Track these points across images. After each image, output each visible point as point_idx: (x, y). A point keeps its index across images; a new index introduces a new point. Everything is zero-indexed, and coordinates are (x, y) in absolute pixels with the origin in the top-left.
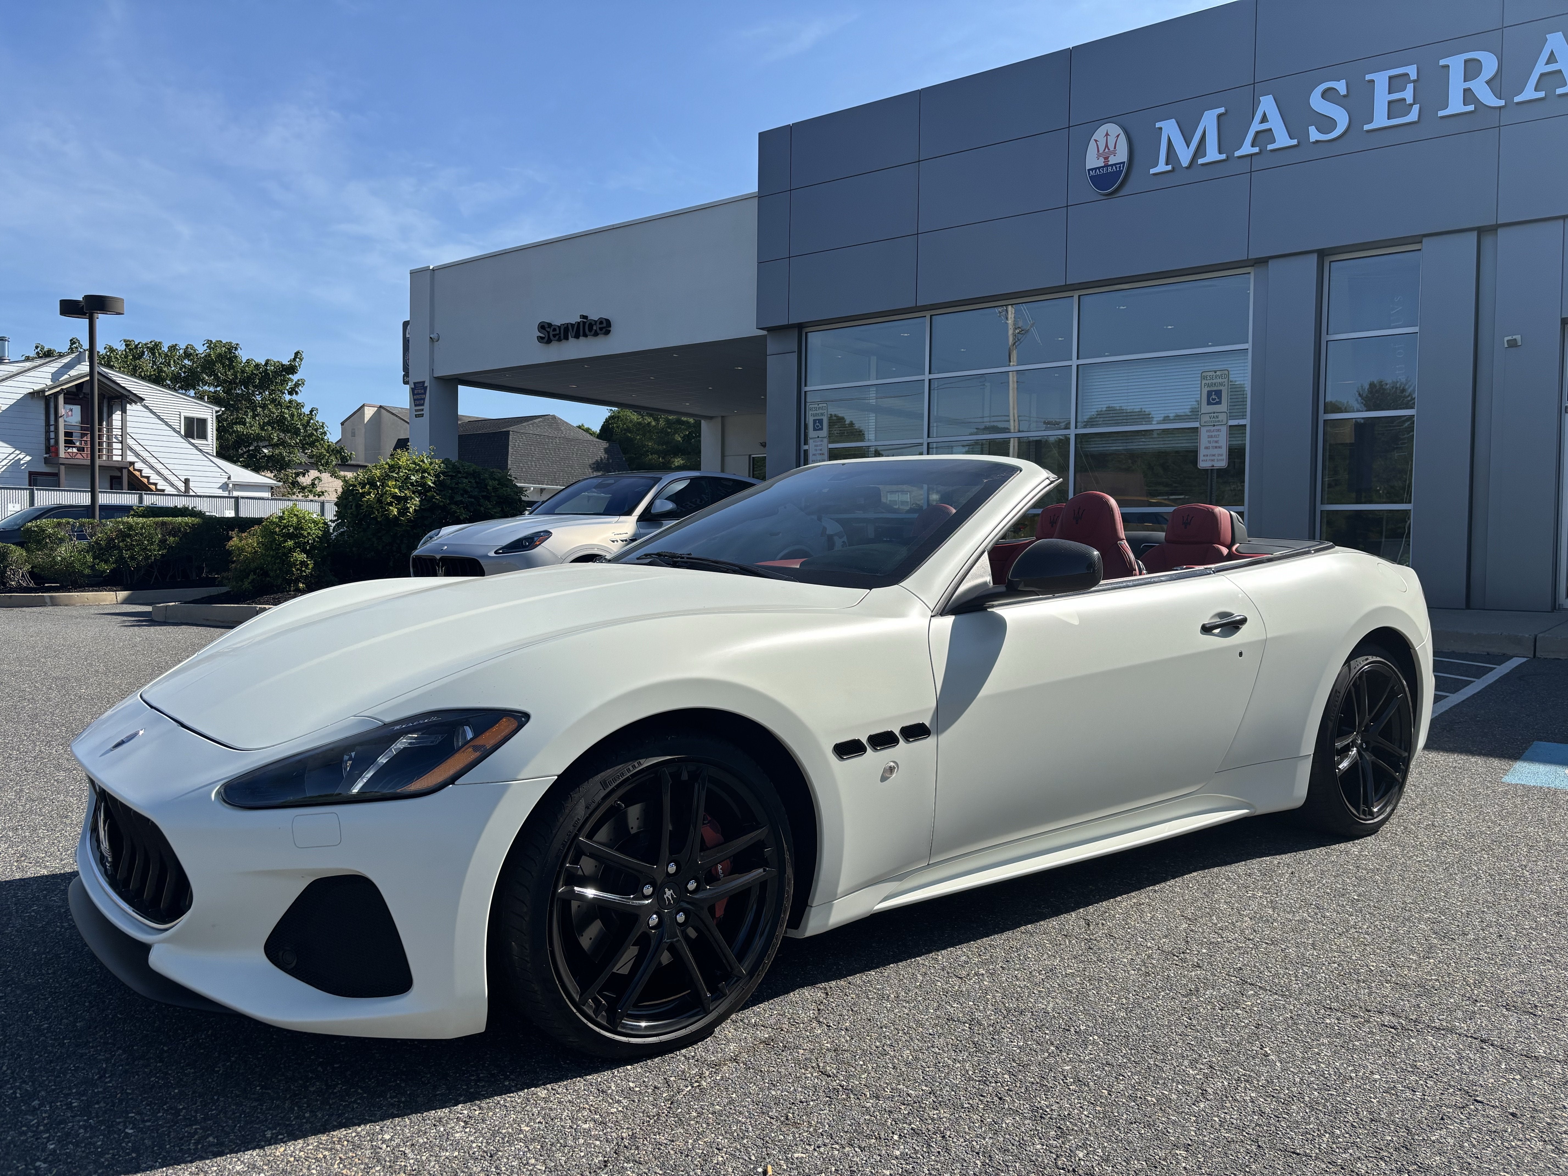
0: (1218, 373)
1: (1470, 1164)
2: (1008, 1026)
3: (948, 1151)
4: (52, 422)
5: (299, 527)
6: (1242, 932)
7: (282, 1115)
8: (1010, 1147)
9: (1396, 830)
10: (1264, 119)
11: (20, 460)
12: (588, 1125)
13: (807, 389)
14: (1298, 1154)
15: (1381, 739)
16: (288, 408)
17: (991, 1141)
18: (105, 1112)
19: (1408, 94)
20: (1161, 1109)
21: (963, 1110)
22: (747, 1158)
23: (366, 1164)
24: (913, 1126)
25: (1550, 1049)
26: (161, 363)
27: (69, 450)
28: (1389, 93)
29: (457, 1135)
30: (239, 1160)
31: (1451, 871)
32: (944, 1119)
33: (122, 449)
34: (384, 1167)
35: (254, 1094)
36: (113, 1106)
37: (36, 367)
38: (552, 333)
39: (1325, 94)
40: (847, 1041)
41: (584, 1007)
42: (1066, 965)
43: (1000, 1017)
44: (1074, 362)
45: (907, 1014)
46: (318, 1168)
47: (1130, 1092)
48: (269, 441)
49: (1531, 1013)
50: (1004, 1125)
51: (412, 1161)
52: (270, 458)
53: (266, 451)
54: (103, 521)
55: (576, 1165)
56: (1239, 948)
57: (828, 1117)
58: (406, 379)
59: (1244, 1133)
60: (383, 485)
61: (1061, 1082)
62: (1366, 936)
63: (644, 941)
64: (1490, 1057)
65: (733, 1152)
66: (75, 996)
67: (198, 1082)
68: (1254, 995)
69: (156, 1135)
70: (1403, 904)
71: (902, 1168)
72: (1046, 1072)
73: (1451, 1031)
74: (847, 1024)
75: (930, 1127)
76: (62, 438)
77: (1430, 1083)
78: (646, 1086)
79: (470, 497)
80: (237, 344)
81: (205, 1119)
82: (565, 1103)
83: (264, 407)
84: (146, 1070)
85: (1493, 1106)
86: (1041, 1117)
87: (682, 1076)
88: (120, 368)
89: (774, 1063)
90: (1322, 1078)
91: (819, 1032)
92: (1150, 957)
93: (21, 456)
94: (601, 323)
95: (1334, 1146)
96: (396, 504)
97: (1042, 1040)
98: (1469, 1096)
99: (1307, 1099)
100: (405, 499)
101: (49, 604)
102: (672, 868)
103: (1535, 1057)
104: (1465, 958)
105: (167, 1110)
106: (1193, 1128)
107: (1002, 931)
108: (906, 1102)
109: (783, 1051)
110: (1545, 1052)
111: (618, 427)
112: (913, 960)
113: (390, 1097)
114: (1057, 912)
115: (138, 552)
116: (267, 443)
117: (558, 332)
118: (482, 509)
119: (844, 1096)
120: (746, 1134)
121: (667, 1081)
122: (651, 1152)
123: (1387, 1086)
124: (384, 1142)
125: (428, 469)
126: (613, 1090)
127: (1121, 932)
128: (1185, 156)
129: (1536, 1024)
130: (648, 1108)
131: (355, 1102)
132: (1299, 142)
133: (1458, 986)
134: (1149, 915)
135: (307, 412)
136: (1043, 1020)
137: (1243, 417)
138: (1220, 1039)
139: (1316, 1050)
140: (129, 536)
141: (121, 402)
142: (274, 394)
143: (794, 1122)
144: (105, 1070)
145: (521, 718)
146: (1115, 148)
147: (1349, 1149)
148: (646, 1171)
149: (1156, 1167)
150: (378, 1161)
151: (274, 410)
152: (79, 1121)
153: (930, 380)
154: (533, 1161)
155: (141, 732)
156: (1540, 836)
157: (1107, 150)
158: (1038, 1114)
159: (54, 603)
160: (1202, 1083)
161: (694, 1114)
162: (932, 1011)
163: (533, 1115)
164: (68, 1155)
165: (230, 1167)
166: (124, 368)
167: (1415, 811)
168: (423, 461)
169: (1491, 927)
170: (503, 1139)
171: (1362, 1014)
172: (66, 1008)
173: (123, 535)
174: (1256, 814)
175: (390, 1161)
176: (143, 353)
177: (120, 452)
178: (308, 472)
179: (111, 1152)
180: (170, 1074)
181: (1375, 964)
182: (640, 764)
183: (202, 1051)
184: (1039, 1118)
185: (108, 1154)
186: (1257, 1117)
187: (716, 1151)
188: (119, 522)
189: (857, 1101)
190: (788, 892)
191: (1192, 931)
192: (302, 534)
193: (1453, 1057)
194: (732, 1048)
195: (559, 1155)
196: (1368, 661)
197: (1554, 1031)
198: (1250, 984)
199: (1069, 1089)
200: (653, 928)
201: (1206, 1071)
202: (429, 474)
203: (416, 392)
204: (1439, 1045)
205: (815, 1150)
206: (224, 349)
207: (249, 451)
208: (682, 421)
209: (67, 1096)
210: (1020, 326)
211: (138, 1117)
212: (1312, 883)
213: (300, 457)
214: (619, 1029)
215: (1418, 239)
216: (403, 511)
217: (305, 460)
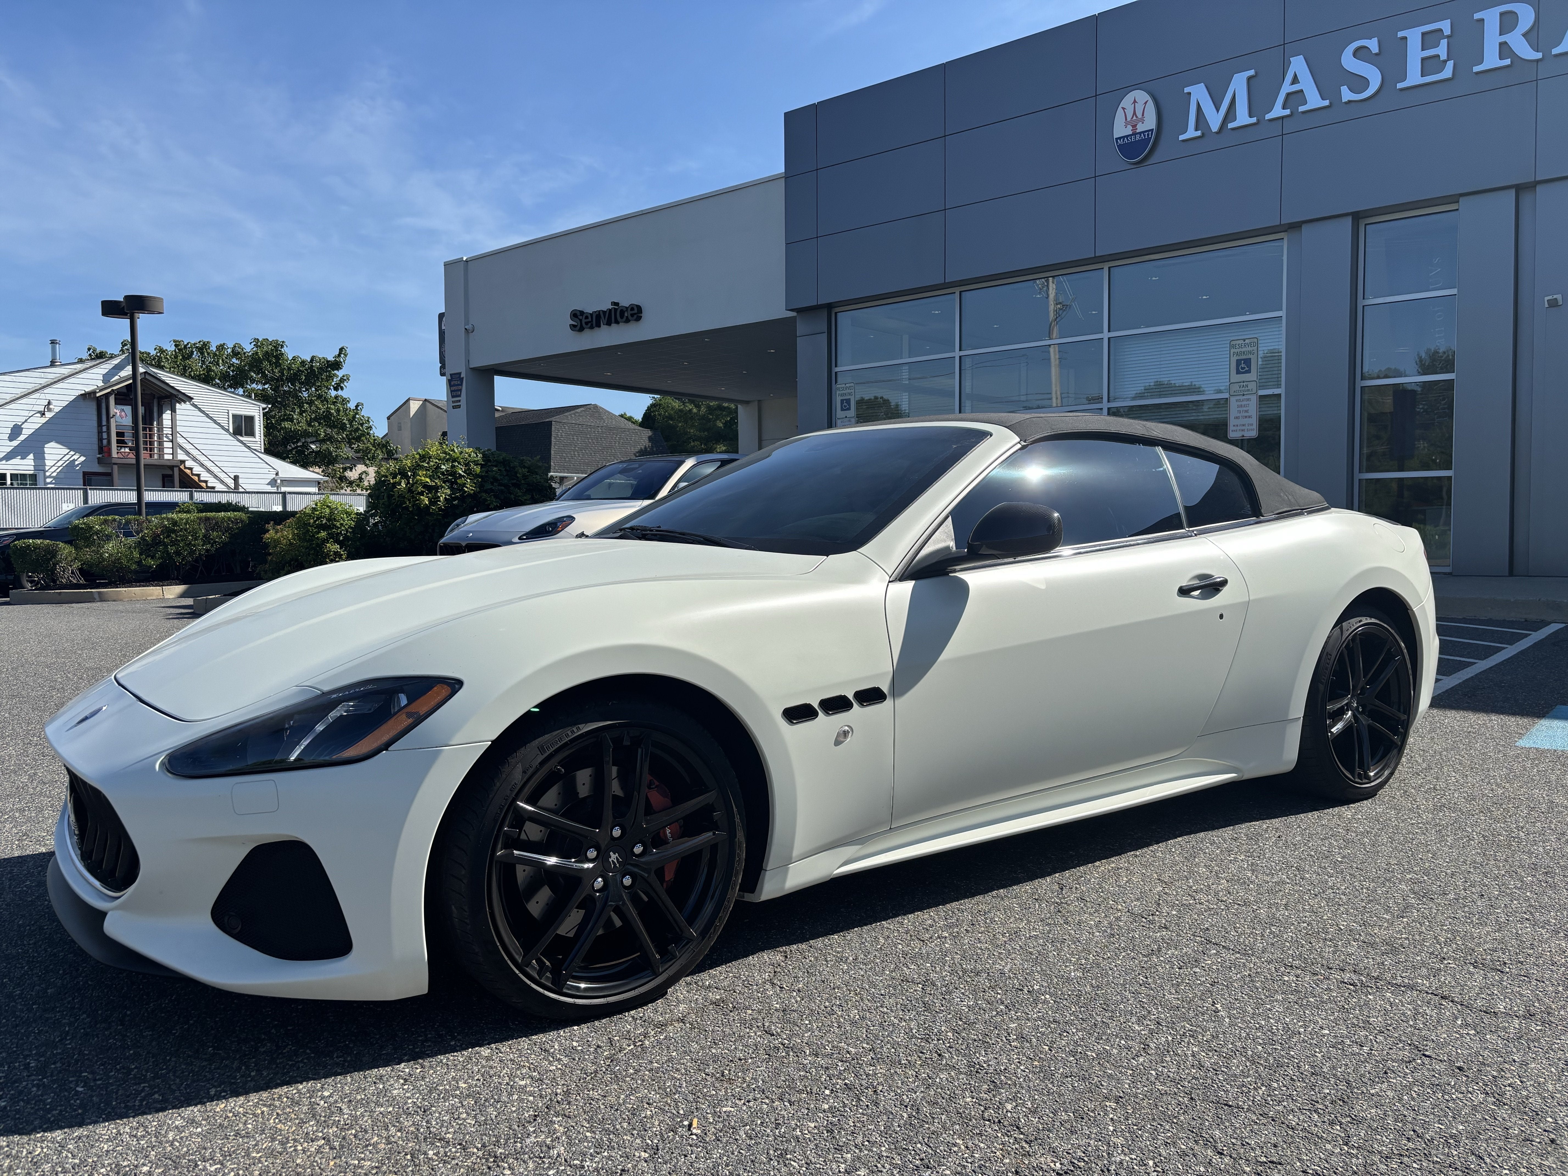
0: (1247, 341)
1: (1405, 1116)
2: (961, 986)
3: (877, 1104)
4: (104, 423)
5: (331, 518)
6: (1216, 894)
7: (229, 1074)
8: (939, 1101)
9: (1395, 794)
10: (1295, 80)
11: (74, 460)
12: (524, 1082)
13: (838, 369)
14: (1230, 1106)
15: (1377, 702)
16: (334, 403)
17: (922, 1095)
18: (60, 1072)
19: (1442, 51)
20: (1099, 1063)
21: (899, 1066)
22: (675, 1112)
23: (301, 1119)
24: (846, 1081)
25: (1511, 1005)
26: (210, 363)
27: (123, 450)
28: (1423, 50)
29: (395, 1092)
30: (180, 1115)
31: (1444, 832)
32: (879, 1075)
33: (172, 448)
34: (318, 1122)
35: (206, 1054)
36: (69, 1066)
37: (87, 369)
38: (584, 321)
39: (1356, 53)
40: (797, 1002)
41: (527, 969)
42: (1031, 927)
43: (955, 978)
44: (1106, 335)
45: (862, 976)
46: (254, 1123)
47: (1071, 1047)
48: (316, 437)
49: (1499, 970)
50: (938, 1080)
51: (346, 1116)
52: (317, 453)
53: (313, 446)
54: (149, 517)
55: (506, 1119)
56: (1210, 909)
57: (763, 1073)
58: (443, 371)
59: (1179, 1086)
60: (415, 475)
61: (1004, 1039)
62: (1342, 896)
63: (588, 903)
64: (1448, 1013)
65: (662, 1107)
66: (51, 965)
67: (154, 1043)
68: (1216, 954)
69: (104, 1093)
70: (1387, 865)
71: (828, 1121)
72: (990, 1030)
73: (1412, 988)
74: (800, 986)
75: (863, 1082)
76: (114, 438)
77: (1380, 1038)
78: (589, 1046)
79: (501, 485)
80: (283, 342)
81: (154, 1078)
82: (506, 1061)
83: (311, 403)
84: (106, 1033)
85: (1441, 1061)
86: (977, 1072)
87: (627, 1036)
88: (170, 368)
89: (720, 1022)
90: (1269, 1033)
91: (771, 993)
92: (1118, 919)
93: (75, 457)
94: (632, 309)
95: (1269, 1098)
96: (427, 494)
97: (993, 999)
98: (1418, 1050)
99: (1250, 1053)
100: (436, 488)
101: (98, 599)
102: (617, 832)
103: (1494, 1012)
104: (1440, 918)
105: (119, 1070)
106: (1128, 1081)
107: (973, 895)
108: (844, 1059)
109: (731, 1011)
110: (1505, 1008)
111: (659, 415)
112: (878, 924)
113: (337, 1057)
114: (1032, 876)
115: (183, 547)
116: (314, 439)
117: (590, 319)
118: (512, 496)
119: (784, 1054)
120: (679, 1090)
121: (610, 1040)
122: (582, 1107)
123: (1334, 1041)
124: (322, 1098)
125: (458, 458)
126: (555, 1049)
127: (1094, 896)
128: (1215, 120)
129: (1502, 980)
130: (587, 1066)
131: (302, 1061)
132: (1331, 103)
133: (1428, 944)
134: (1125, 879)
135: (353, 407)
136: (997, 980)
137: (1279, 386)
138: (1173, 996)
139: (1268, 1006)
140: (174, 531)
141: (171, 401)
142: (320, 390)
143: (729, 1079)
144: (67, 1033)
145: (454, 685)
146: (1143, 115)
147: (1283, 1101)
148: (574, 1124)
149: (1083, 1118)
150: (314, 1116)
151: (320, 406)
152: (33, 1080)
153: (960, 357)
154: (464, 1116)
155: (104, 708)
156: (1544, 797)
157: (1135, 118)
158: (974, 1069)
159: (102, 598)
160: (1146, 1039)
161: (631, 1071)
162: (888, 973)
163: (472, 1072)
164: (18, 1112)
165: (170, 1122)
166: (174, 368)
167: (1419, 775)
168: (453, 450)
169: (1474, 887)
170: (439, 1095)
171: (1323, 972)
172: (41, 976)
173: (168, 531)
174: (1243, 779)
175: (325, 1117)
176: (192, 352)
177: (170, 451)
178: (355, 466)
179: (59, 1108)
180: (128, 1036)
181: (1345, 923)
182: (578, 729)
183: (163, 1015)
184: (975, 1073)
185: (56, 1110)
186: (1195, 1071)
187: (646, 1106)
188: (164, 518)
189: (796, 1058)
190: (739, 855)
191: (1165, 894)
192: (335, 525)
193: (1409, 1013)
194: (681, 1009)
195: (490, 1110)
196: (1362, 623)
197: (1519, 987)
198: (1214, 944)
199: (1011, 1045)
200: (598, 891)
201: (1152, 1027)
202: (459, 463)
203: (452, 383)
204: (1397, 1001)
205: (744, 1104)
206: (270, 347)
207: (298, 447)
208: (724, 407)
209: (26, 1057)
210: (1061, 301)
211: (90, 1076)
212: (1297, 847)
213: (346, 451)
214: (565, 991)
215: (1454, 199)
216: (434, 501)
217: (351, 454)
